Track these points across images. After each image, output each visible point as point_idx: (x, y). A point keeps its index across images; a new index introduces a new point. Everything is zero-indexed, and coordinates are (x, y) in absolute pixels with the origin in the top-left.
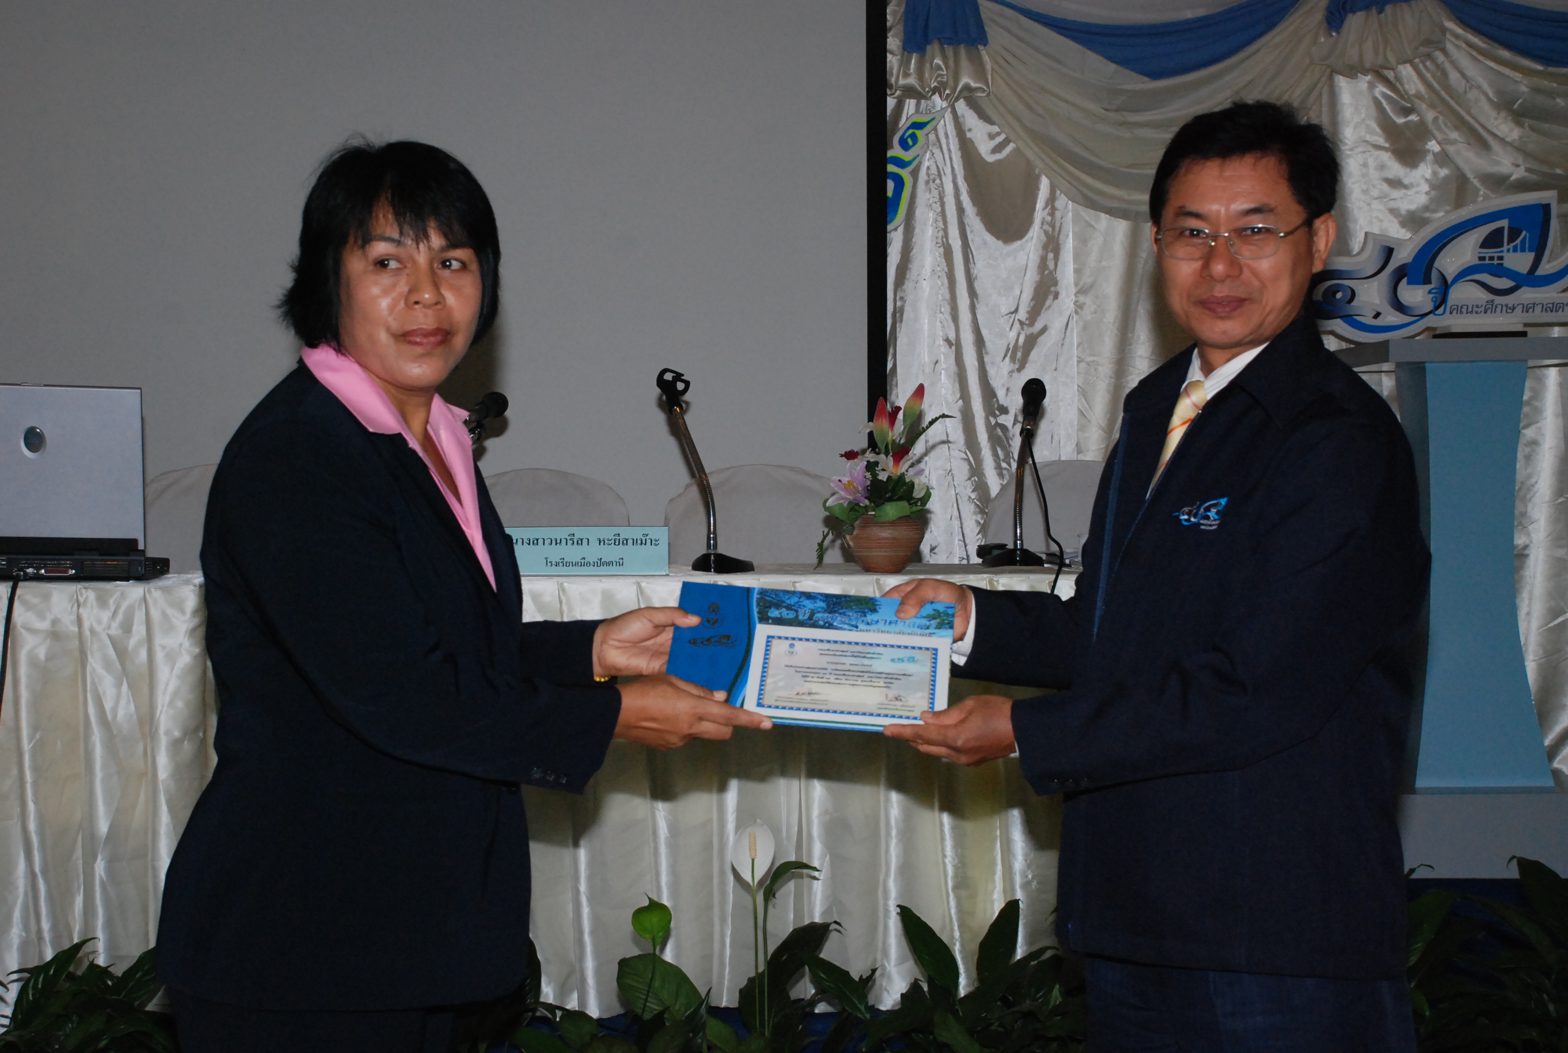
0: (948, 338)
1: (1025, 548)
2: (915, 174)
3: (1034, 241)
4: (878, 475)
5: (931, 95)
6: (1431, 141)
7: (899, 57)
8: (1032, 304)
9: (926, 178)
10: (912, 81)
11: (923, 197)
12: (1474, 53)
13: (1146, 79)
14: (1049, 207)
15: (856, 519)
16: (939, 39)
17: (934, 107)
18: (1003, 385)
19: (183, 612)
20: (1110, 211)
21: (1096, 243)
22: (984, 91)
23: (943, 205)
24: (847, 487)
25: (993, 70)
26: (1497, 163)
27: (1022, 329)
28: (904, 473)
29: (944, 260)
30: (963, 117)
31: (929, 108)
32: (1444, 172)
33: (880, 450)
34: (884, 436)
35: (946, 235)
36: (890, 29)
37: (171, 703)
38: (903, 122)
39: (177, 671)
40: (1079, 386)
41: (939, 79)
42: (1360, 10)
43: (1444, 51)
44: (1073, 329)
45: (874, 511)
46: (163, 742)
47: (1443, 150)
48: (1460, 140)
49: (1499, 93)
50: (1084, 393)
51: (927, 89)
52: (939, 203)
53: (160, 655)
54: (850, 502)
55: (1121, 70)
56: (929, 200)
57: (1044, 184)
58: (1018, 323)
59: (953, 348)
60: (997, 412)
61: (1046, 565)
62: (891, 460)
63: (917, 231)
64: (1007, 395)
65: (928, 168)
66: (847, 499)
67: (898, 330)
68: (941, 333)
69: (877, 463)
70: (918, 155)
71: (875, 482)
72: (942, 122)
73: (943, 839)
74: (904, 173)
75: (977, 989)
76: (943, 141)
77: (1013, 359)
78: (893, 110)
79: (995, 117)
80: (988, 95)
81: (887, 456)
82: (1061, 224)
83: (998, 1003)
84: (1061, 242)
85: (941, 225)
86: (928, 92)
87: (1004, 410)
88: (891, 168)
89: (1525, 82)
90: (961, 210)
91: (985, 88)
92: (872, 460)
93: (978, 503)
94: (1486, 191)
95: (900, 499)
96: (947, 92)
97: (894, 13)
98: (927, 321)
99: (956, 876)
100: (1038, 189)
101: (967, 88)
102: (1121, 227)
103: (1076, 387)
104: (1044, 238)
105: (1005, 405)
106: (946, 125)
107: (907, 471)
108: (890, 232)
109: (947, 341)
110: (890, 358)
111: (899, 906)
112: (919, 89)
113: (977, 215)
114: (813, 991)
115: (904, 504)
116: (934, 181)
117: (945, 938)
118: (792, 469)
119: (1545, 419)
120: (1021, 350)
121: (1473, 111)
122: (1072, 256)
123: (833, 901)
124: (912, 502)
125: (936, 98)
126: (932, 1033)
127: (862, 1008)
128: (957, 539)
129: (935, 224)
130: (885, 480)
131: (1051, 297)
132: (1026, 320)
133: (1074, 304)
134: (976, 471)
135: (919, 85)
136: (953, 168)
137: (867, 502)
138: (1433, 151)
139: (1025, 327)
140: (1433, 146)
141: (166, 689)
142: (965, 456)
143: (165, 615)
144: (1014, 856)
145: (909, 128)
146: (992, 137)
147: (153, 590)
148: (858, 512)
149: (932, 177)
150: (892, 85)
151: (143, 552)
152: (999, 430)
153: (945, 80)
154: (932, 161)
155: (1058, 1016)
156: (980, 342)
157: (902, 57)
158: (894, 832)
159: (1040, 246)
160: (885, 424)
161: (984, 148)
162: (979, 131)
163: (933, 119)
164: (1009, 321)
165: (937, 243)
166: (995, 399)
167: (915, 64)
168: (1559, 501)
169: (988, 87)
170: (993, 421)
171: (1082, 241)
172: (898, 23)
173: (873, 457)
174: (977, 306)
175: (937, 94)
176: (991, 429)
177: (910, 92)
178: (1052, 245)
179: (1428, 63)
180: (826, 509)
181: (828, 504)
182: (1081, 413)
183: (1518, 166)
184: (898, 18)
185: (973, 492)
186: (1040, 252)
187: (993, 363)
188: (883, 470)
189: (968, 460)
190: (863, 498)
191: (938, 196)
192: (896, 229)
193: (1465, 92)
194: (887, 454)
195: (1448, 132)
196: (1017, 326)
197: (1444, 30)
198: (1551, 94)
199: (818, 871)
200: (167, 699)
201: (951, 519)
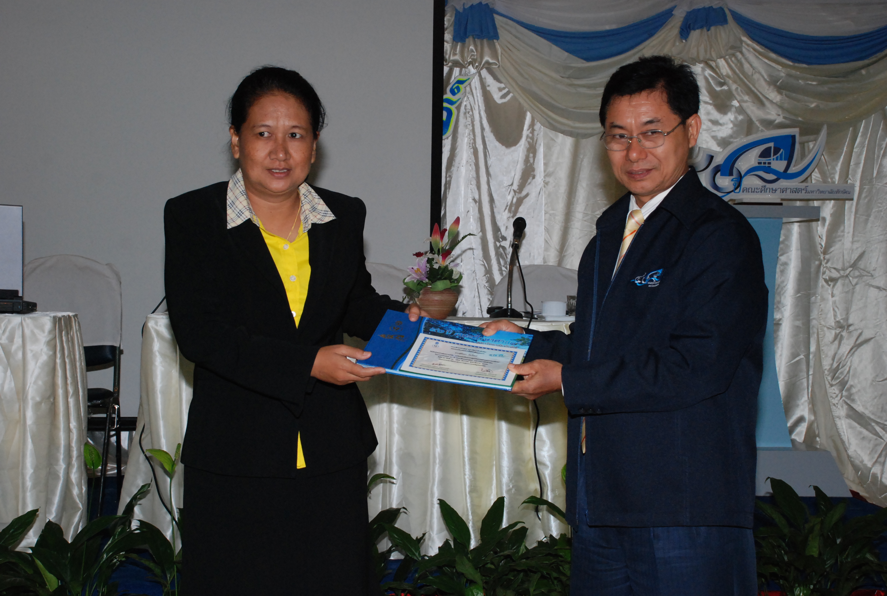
0: (474, 198)
1: (513, 308)
2: (458, 108)
3: (522, 147)
4: (433, 265)
5: (468, 66)
6: (734, 100)
7: (451, 44)
8: (520, 181)
9: (464, 110)
10: (457, 58)
11: (462, 120)
12: (757, 55)
13: (584, 62)
14: (531, 129)
15: (421, 289)
16: (473, 36)
17: (469, 72)
18: (504, 225)
19: (43, 331)
20: (563, 132)
21: (556, 150)
22: (496, 64)
23: (473, 126)
24: (417, 272)
25: (502, 53)
26: (769, 113)
27: (515, 194)
28: (447, 265)
29: (473, 156)
30: (485, 78)
31: (467, 73)
32: (740, 117)
33: (435, 252)
34: (437, 245)
35: (475, 142)
36: (447, 29)
37: (35, 383)
38: (453, 80)
39: (39, 364)
40: (545, 227)
41: (472, 57)
42: (698, 29)
43: (741, 52)
44: (542, 196)
45: (431, 285)
46: (30, 403)
47: (740, 105)
48: (749, 100)
49: (770, 76)
50: (547, 230)
51: (466, 63)
52: (471, 125)
53: (29, 355)
54: (418, 280)
55: (571, 56)
56: (466, 123)
57: (529, 116)
58: (513, 191)
59: (477, 204)
60: (501, 240)
61: (524, 318)
62: (441, 257)
63: (459, 140)
64: (506, 230)
65: (466, 106)
66: (416, 278)
67: (447, 193)
68: (471, 196)
69: (433, 259)
70: (460, 98)
71: (432, 269)
72: (474, 80)
73: (464, 465)
74: (453, 108)
75: (480, 544)
76: (474, 91)
77: (510, 211)
78: (447, 74)
79: (502, 79)
80: (499, 67)
81: (439, 256)
82: (537, 138)
83: (492, 552)
84: (537, 148)
85: (472, 137)
86: (466, 64)
87: (504, 239)
88: (445, 105)
89: (783, 71)
90: (483, 129)
91: (497, 63)
92: (430, 257)
93: (489, 289)
94: (762, 128)
95: (445, 279)
96: (477, 64)
97: (449, 20)
98: (463, 189)
99: (471, 486)
100: (525, 119)
101: (487, 63)
102: (569, 141)
103: (543, 227)
104: (527, 146)
105: (505, 236)
106: (475, 83)
107: (449, 264)
108: (444, 139)
109: (474, 200)
110: (443, 208)
111: (439, 499)
112: (461, 62)
113: (492, 132)
114: (391, 545)
115: (447, 282)
116: (469, 112)
117: (464, 518)
118: (387, 265)
119: (792, 251)
120: (514, 206)
121: (757, 86)
122: (542, 156)
123: (403, 497)
124: (452, 281)
125: (471, 67)
126: (454, 567)
127: (417, 554)
128: (477, 308)
129: (469, 137)
130: (437, 268)
131: (531, 178)
132: (517, 189)
133: (543, 182)
134: (488, 272)
135: (462, 60)
136: (479, 106)
137: (427, 280)
138: (735, 106)
139: (517, 194)
140: (735, 103)
141: (32, 374)
142: (482, 263)
143: (33, 332)
144: (503, 475)
145: (455, 84)
146: (500, 90)
147: (26, 319)
148: (422, 285)
149: (468, 110)
150: (447, 60)
151: (21, 298)
152: (501, 249)
153: (475, 57)
154: (468, 102)
155: (524, 559)
156: (492, 201)
157: (453, 44)
158: (437, 461)
159: (525, 150)
160: (438, 238)
161: (497, 96)
162: (493, 86)
163: (469, 79)
164: (508, 190)
165: (470, 146)
166: (500, 232)
167: (459, 48)
168: (798, 295)
169: (499, 62)
170: (498, 244)
171: (548, 148)
172: (451, 26)
173: (431, 256)
174: (491, 181)
175: (471, 65)
176: (497, 248)
177: (456, 64)
178: (532, 149)
179: (733, 59)
180: (405, 284)
181: (405, 281)
182: (546, 241)
183: (779, 115)
184: (451, 23)
185: (486, 283)
186: (526, 153)
187: (499, 213)
188: (436, 263)
189: (484, 265)
190: (425, 278)
191: (470, 121)
192: (447, 138)
193: (752, 75)
194: (439, 254)
195: (743, 96)
196: (512, 193)
197: (742, 41)
198: (797, 78)
199: (395, 479)
200: (33, 379)
201: (474, 297)
